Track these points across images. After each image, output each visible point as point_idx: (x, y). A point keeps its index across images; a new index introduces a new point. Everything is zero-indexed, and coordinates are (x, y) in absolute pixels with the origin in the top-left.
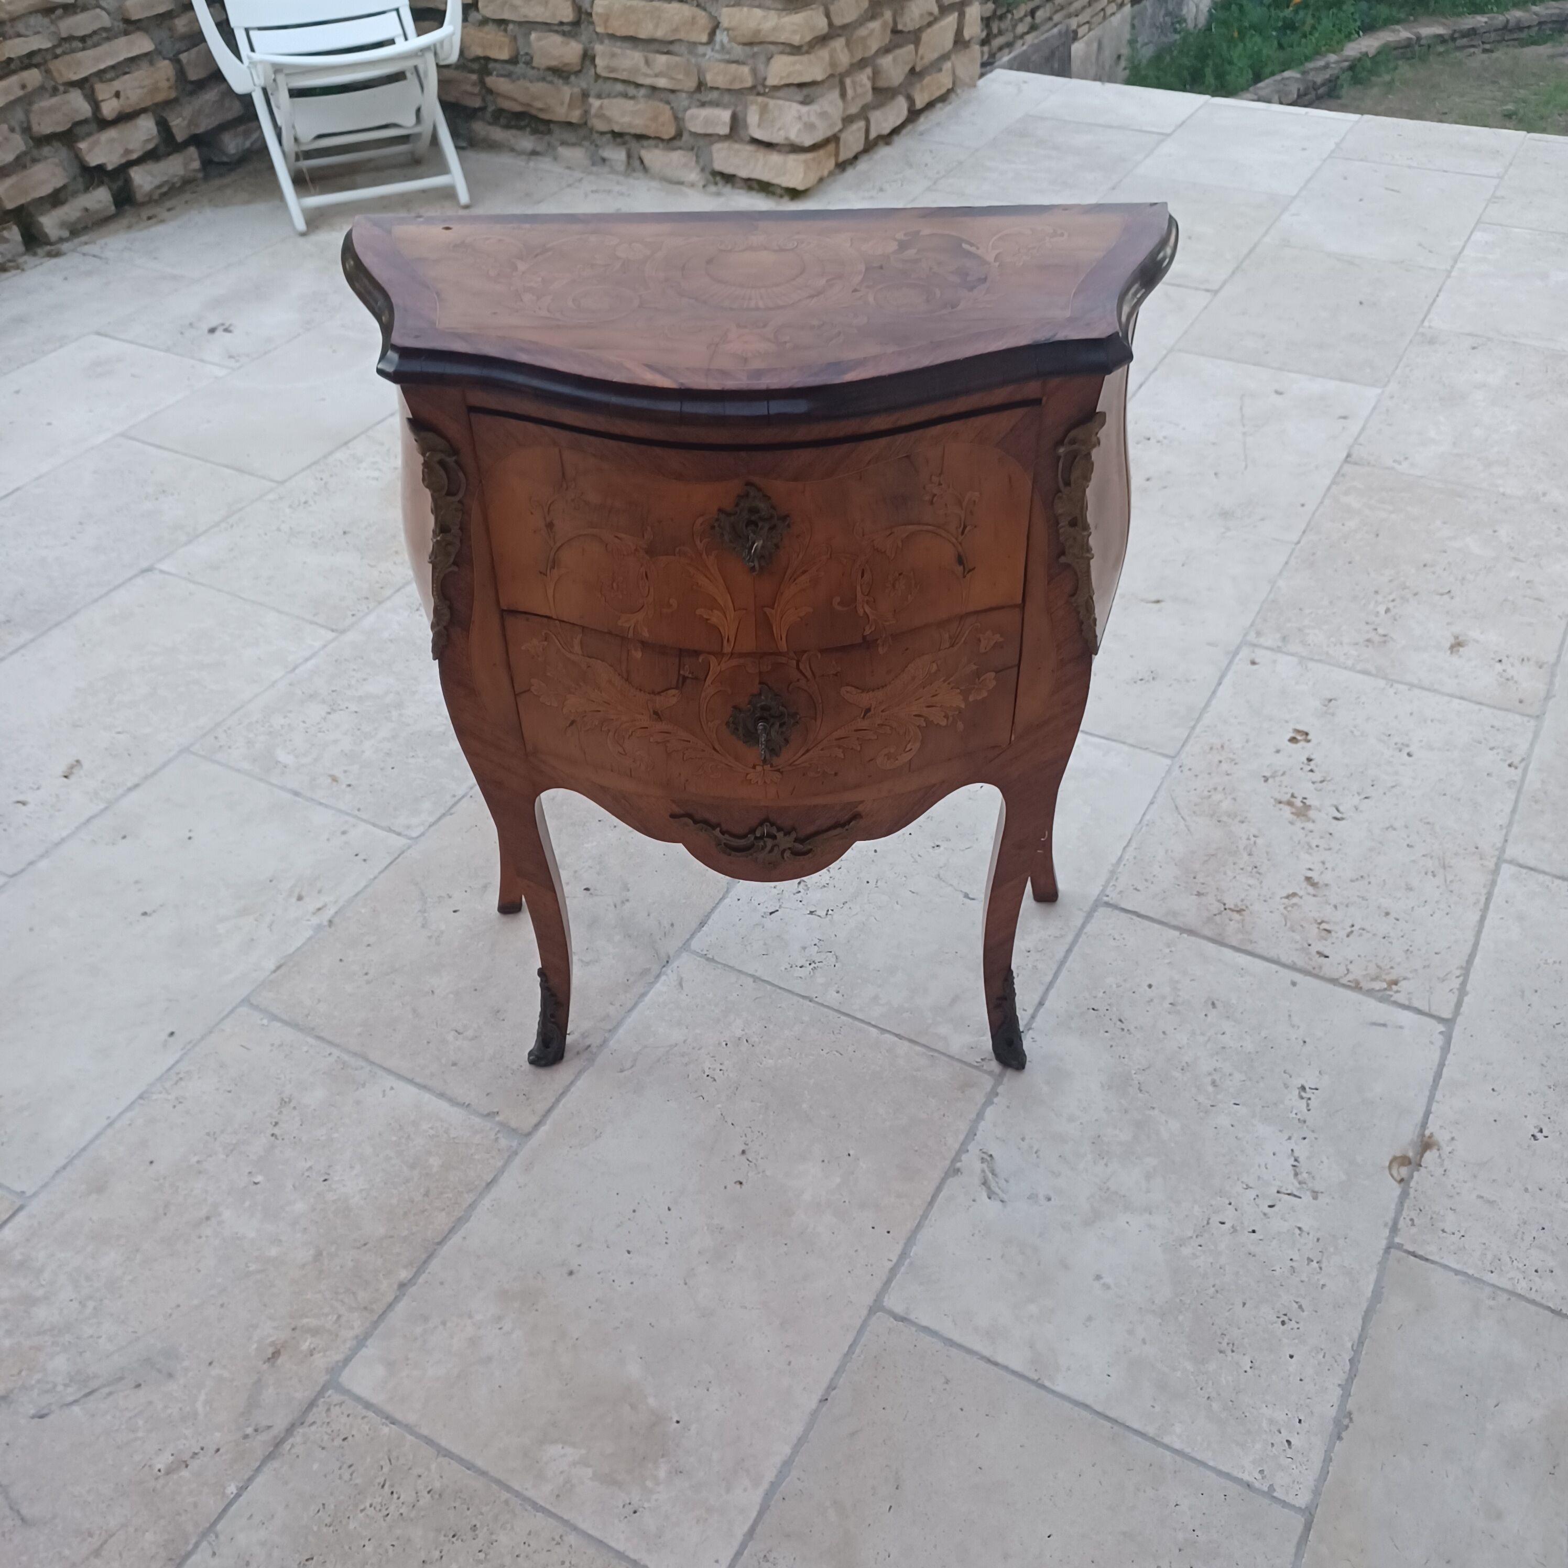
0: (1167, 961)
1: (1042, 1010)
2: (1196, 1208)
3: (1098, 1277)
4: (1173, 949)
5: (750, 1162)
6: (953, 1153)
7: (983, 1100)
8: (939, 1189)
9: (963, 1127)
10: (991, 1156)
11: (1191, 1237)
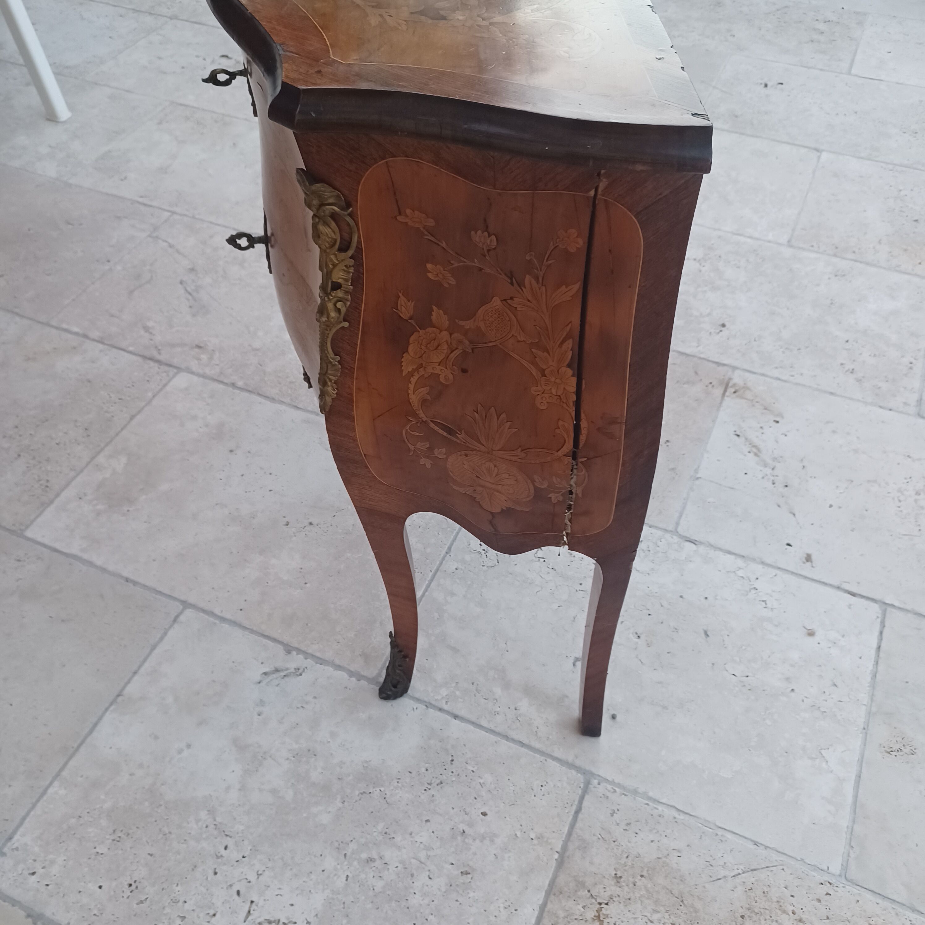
0: (519, 834)
1: (449, 717)
2: (242, 828)
3: (189, 746)
4: (535, 842)
5: (303, 528)
6: (304, 649)
7: (352, 669)
8: (274, 640)
9: (328, 655)
10: (301, 675)
11: (215, 820)
